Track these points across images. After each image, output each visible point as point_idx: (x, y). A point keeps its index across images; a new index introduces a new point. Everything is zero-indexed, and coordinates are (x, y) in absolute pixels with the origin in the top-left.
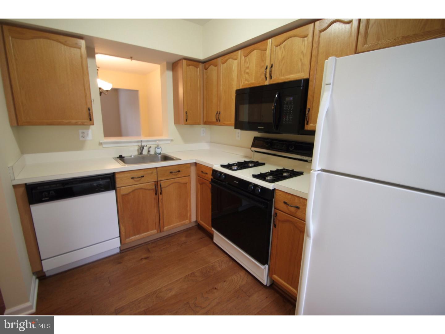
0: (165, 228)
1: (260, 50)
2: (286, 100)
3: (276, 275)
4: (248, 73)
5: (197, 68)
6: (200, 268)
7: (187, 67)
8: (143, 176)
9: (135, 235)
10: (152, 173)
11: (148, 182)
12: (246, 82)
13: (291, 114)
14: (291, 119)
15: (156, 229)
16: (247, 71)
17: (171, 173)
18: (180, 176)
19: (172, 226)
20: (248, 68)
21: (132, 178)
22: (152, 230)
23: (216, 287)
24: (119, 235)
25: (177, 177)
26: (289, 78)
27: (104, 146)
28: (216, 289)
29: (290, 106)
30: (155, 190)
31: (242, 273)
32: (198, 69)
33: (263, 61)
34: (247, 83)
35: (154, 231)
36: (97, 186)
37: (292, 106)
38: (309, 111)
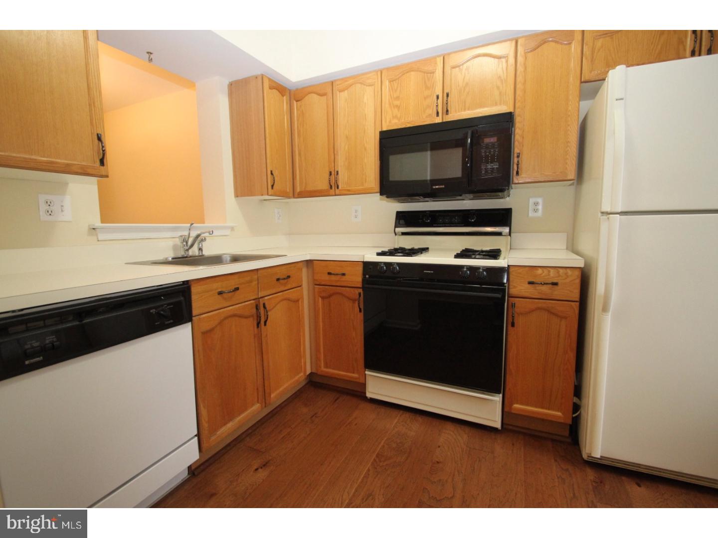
0: (273, 396)
1: (420, 71)
2: (485, 142)
3: (517, 403)
4: (398, 107)
5: (283, 96)
6: (382, 444)
7: (270, 90)
8: (237, 289)
9: (225, 424)
10: (251, 281)
11: (245, 302)
12: (395, 121)
13: (496, 161)
14: (495, 169)
15: (258, 402)
16: (397, 103)
17: (278, 280)
18: (289, 286)
19: (281, 389)
20: (398, 98)
21: (220, 293)
22: (253, 405)
23: (437, 460)
24: (196, 433)
25: (286, 288)
26: (481, 113)
27: (101, 236)
28: (438, 462)
29: (492, 150)
30: (255, 317)
31: (450, 426)
32: (285, 97)
33: (427, 88)
34: (397, 121)
35: (257, 406)
36: (158, 314)
37: (497, 150)
38: (518, 157)
